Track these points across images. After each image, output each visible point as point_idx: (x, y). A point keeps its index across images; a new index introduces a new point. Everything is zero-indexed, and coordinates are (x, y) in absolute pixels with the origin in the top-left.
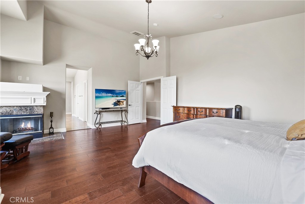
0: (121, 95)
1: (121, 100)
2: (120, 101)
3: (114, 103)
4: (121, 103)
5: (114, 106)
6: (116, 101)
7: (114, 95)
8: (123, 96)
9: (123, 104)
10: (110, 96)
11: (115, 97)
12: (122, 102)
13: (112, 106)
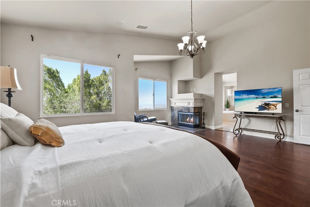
0: (271, 96)
1: (271, 103)
2: (269, 104)
3: (259, 106)
4: (272, 107)
5: (259, 110)
6: (263, 103)
7: (258, 97)
8: (275, 97)
9: (276, 109)
10: (253, 98)
11: (260, 98)
12: (274, 106)
13: (257, 110)
